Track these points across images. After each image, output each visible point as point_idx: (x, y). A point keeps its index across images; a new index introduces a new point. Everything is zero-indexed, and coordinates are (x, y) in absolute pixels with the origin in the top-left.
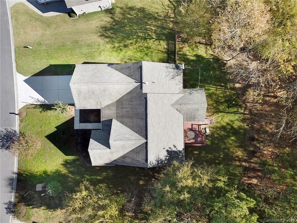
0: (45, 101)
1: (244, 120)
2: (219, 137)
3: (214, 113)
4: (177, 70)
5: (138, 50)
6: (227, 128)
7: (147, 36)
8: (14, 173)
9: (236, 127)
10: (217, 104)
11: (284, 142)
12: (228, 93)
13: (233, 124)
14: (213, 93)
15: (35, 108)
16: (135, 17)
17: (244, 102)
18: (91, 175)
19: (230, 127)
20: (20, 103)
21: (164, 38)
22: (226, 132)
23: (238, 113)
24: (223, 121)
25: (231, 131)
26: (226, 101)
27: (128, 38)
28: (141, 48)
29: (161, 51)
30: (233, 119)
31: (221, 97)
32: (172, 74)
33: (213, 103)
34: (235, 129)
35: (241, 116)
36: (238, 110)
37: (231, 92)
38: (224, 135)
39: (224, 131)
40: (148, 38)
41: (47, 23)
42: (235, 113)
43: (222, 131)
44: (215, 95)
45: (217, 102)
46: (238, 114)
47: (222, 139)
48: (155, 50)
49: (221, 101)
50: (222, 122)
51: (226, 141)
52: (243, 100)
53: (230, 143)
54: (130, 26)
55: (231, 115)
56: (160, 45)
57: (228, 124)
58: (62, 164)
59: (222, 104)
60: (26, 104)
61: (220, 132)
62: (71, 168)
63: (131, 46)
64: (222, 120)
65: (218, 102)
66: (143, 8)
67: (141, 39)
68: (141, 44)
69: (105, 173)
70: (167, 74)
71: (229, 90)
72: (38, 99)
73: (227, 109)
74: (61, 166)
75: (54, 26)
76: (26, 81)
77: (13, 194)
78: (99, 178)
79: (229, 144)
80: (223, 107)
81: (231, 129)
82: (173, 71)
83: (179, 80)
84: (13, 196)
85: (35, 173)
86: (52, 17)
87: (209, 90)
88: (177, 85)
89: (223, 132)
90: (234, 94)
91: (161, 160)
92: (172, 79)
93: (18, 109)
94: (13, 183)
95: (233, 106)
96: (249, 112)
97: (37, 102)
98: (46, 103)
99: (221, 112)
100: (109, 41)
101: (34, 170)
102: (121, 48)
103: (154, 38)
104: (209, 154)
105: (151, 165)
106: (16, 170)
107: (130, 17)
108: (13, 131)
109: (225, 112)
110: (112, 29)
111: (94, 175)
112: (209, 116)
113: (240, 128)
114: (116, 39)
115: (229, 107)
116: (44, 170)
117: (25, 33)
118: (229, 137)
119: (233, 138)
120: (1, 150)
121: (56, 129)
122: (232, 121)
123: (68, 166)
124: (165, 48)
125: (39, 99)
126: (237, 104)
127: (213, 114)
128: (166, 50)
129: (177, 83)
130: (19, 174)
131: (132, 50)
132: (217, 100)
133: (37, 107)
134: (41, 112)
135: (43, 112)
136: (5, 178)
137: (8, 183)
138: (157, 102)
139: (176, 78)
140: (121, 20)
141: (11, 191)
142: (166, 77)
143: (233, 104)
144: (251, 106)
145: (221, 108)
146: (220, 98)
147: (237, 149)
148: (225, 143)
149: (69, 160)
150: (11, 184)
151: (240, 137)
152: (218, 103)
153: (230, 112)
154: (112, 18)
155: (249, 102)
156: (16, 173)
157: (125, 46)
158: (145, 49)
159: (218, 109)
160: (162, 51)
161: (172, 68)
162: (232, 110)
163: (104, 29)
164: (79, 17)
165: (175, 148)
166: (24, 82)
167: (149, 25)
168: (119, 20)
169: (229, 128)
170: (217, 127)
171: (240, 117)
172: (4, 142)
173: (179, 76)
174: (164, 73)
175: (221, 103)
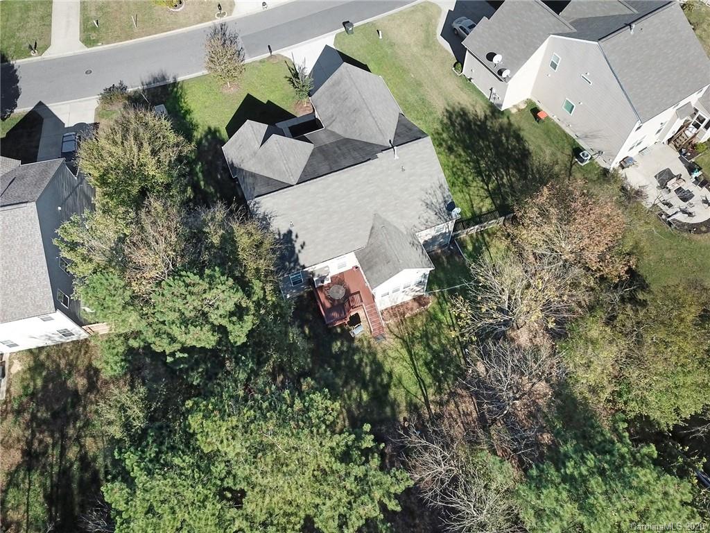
1: (413, 408)
2: (355, 366)
3: (400, 338)
4: (445, 209)
5: (455, 170)
6: (381, 375)
7: (485, 175)
8: (175, 78)
9: (391, 393)
10: (421, 338)
11: (402, 524)
12: (455, 353)
13: (395, 386)
14: (440, 322)
15: (289, 69)
16: (508, 148)
17: (453, 394)
18: (202, 172)
19: (385, 381)
20: (290, 52)
21: (498, 202)
22: (371, 376)
23: (423, 388)
24: (392, 363)
25: (378, 387)
26: (436, 354)
27: (465, 148)
28: (459, 173)
29: (472, 205)
30: (405, 383)
31: (440, 340)
32: (434, 201)
33: (421, 329)
34: (386, 393)
35: (419, 397)
36: (429, 387)
37: (459, 357)
38: (364, 374)
39: (372, 371)
40: (482, 177)
41: (428, 44)
42: (420, 381)
43: (371, 366)
44: (439, 328)
45: (426, 337)
46: (420, 390)
47: (355, 373)
48: (469, 195)
49: (431, 343)
50: (390, 360)
51: (353, 383)
52: (456, 390)
53: (351, 394)
54: (489, 146)
55: (412, 374)
56: (482, 201)
57: (390, 375)
58: (209, 128)
59: (426, 349)
60: (291, 58)
61: (366, 365)
62: (207, 140)
63: (456, 157)
64: (394, 359)
65: (428, 339)
66: (530, 154)
67: (475, 168)
68: (466, 170)
69: (213, 190)
70: (430, 191)
71: (462, 353)
72: (304, 68)
73: (421, 362)
74: (207, 128)
75: (428, 53)
76: (327, 47)
77: (140, 87)
78: (202, 183)
79: (349, 393)
80: (421, 353)
81: (381, 384)
82: (440, 201)
83: (429, 220)
84: (137, 88)
85: (183, 100)
86: (440, 46)
87: (443, 312)
88: (419, 218)
89: (368, 369)
90: (458, 367)
91: (269, 224)
92: (424, 204)
93: (280, 52)
94: (158, 82)
95: (433, 372)
96: (435, 413)
97: (300, 68)
99: (409, 352)
100: (446, 124)
101: (187, 98)
102: (444, 144)
103: (488, 187)
104: (311, 358)
105: (254, 205)
106: (180, 79)
107: (504, 141)
108: (242, 57)
109: (412, 359)
110: (469, 123)
111: (204, 176)
112: (390, 331)
113: (394, 404)
114: (454, 131)
115: (427, 364)
116: (192, 109)
117: (400, 26)
118: (365, 386)
119: (365, 397)
121: (265, 102)
122: (400, 382)
123: (209, 137)
124: (480, 208)
125: (306, 70)
126: (441, 380)
127: (397, 337)
128: (478, 212)
129: (423, 217)
130: (175, 84)
131: (448, 161)
132: (430, 336)
133: (292, 71)
134: (286, 77)
135: (288, 79)
136: (164, 70)
137: (157, 76)
138: (371, 182)
139: (429, 211)
140: (489, 130)
141: (145, 84)
142: (423, 190)
143: (436, 372)
144: (450, 414)
145: (418, 348)
146: (436, 339)
147: (345, 414)
148: (346, 383)
149: (220, 134)
150: (155, 80)
151: (372, 412)
152: (425, 339)
153: (418, 371)
154: (486, 117)
155: (457, 406)
156: (175, 80)
157: (450, 149)
158: (461, 179)
159: (413, 342)
160: (473, 207)
161: (444, 198)
162: (423, 372)
163: (462, 113)
164: (461, 76)
165: (300, 248)
166: (325, 46)
167: (506, 172)
168: (489, 128)
169: (382, 380)
170: (374, 354)
171: (416, 397)
173: (437, 217)
174: (429, 185)
175: (428, 345)
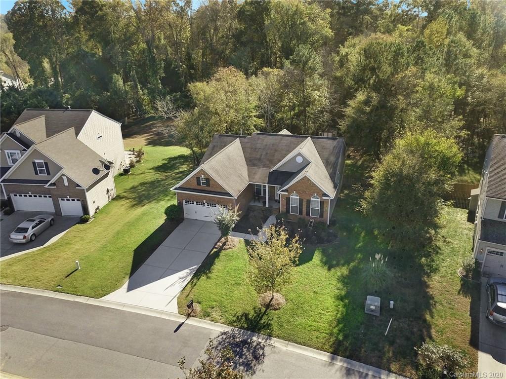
0: (191, 268)
20: (166, 309)
58: (329, 270)
62: (338, 260)
72: (181, 278)
74: (332, 271)
85: (339, 315)
93: (175, 316)
97: (185, 280)
98: (196, 268)
101: (332, 316)
106: (324, 357)
108: (221, 337)
116: (334, 299)
120: (257, 372)
123: (335, 262)
125: (181, 276)
133: (195, 282)
135: (210, 275)
156: (333, 359)
166: (130, 292)
172: (241, 361)
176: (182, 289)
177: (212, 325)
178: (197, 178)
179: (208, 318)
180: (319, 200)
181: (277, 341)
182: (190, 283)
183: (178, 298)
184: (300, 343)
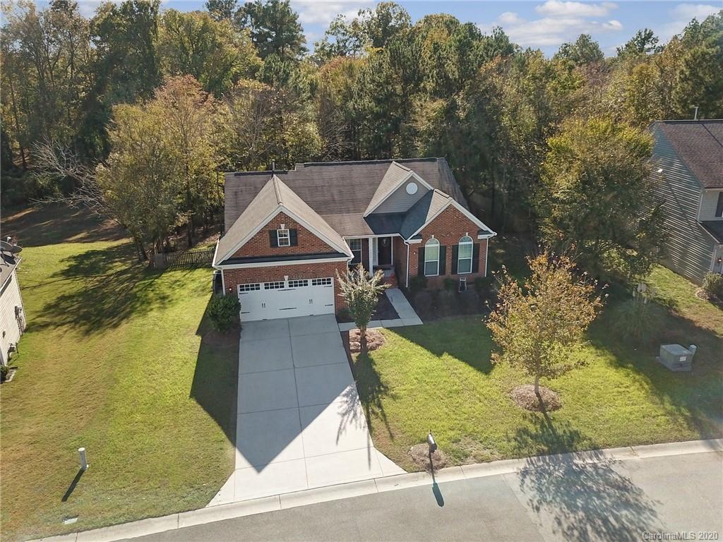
0: (344, 393)
15: (384, 416)
60: (373, 449)
72: (344, 415)
98: (352, 389)
125: (342, 410)
134: (394, 397)
166: (265, 471)
176: (367, 429)
177: (486, 468)
178: (270, 232)
179: (469, 460)
180: (472, 243)
181: (616, 452)
182: (372, 417)
183: (378, 447)
184: (647, 443)
